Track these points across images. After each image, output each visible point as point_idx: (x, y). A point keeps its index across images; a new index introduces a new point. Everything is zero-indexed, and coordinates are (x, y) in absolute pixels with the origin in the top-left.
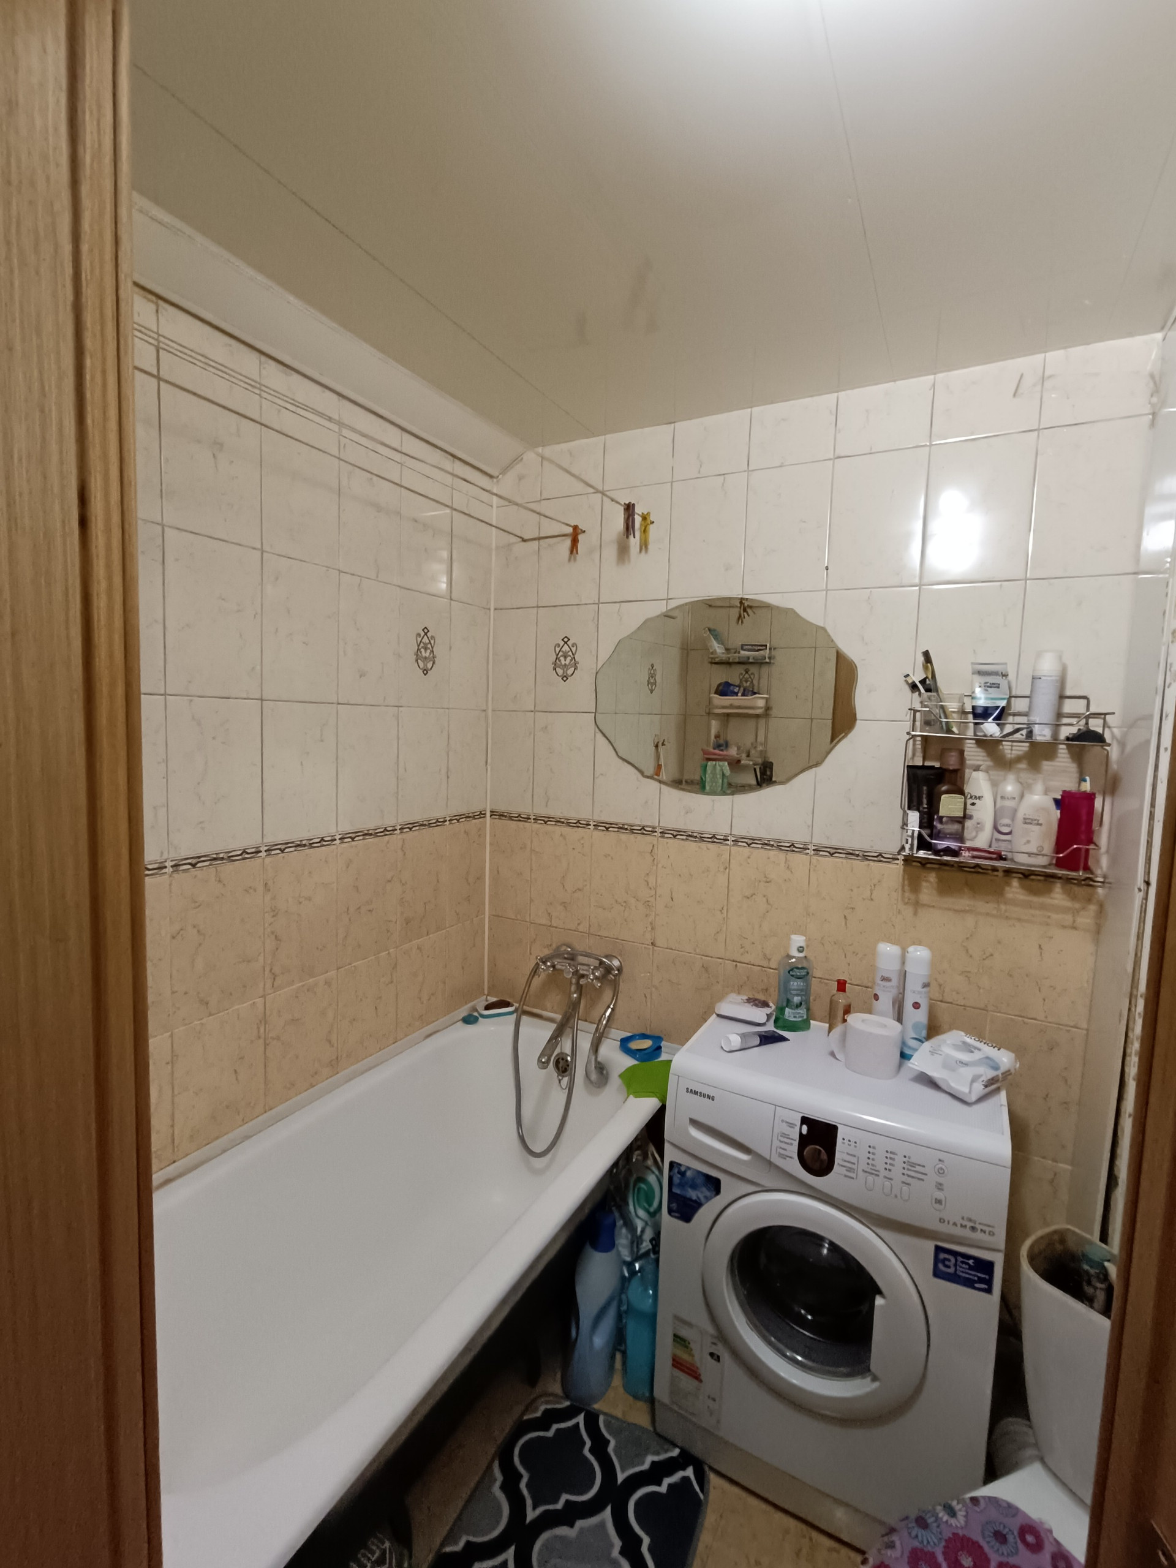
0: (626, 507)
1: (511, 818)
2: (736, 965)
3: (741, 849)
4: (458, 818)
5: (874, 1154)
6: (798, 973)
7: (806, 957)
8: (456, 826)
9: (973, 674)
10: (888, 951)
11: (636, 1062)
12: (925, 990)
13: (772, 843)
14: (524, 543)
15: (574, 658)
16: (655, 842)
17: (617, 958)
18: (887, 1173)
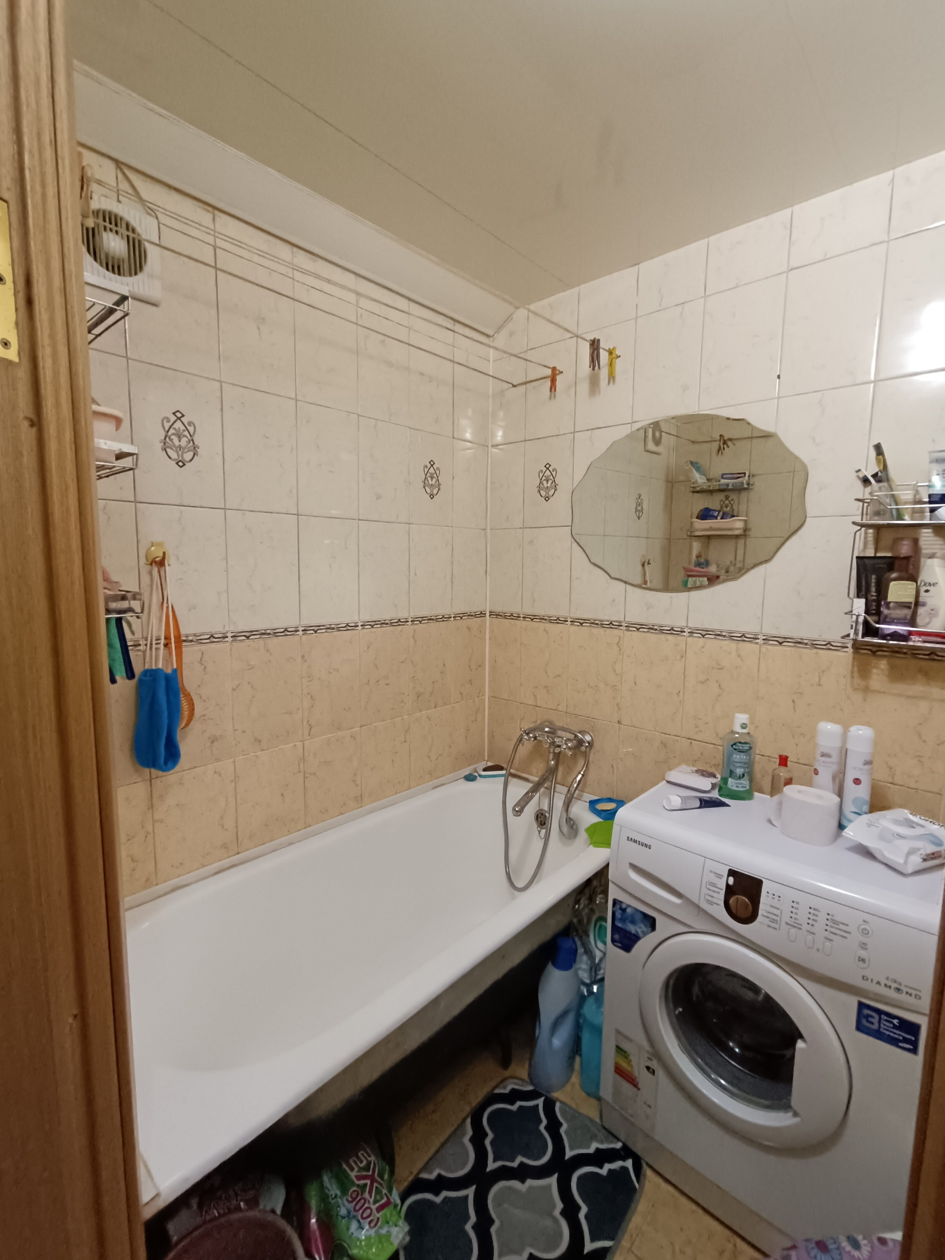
0: (591, 342)
1: (505, 617)
2: (691, 743)
3: (697, 639)
4: (461, 616)
5: (797, 908)
6: (740, 746)
7: (749, 733)
8: (459, 622)
9: (931, 462)
10: (828, 730)
11: (601, 820)
12: (866, 767)
13: (724, 634)
14: (514, 388)
15: (554, 481)
16: (621, 635)
17: (589, 734)
18: (809, 927)
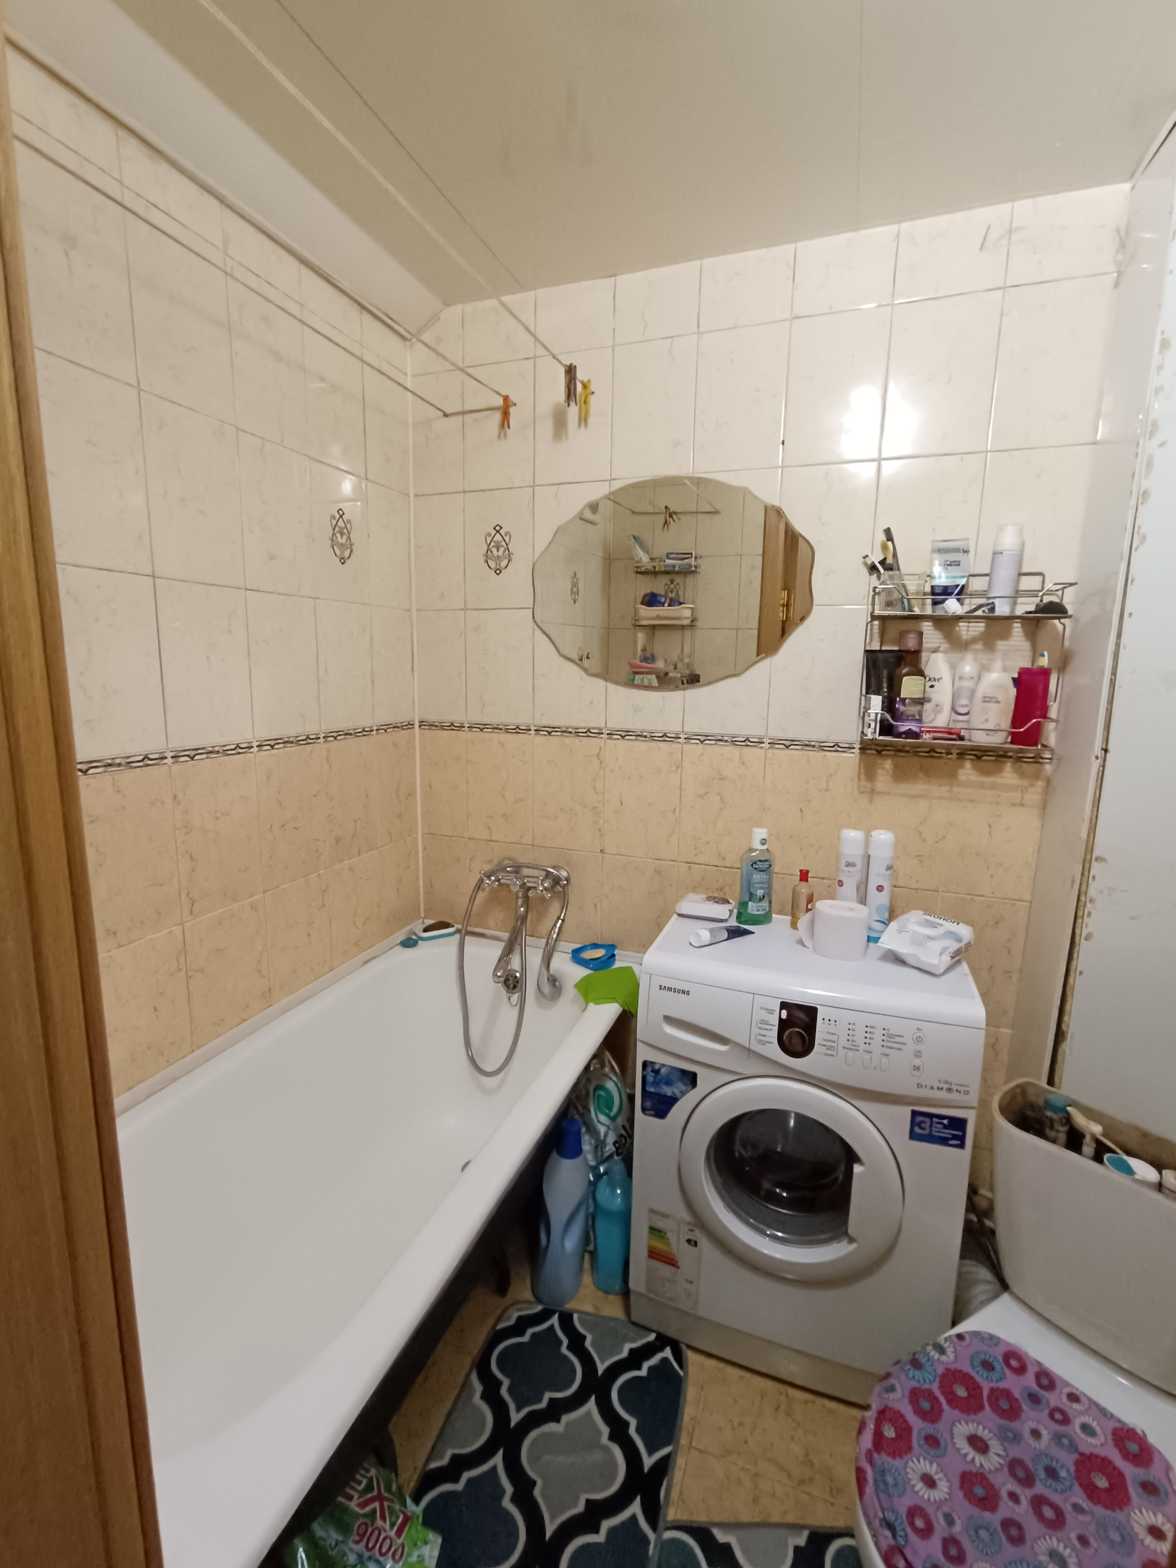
0: (567, 368)
1: (442, 728)
2: (690, 867)
3: (694, 746)
4: (385, 728)
5: (853, 1030)
6: (760, 865)
7: (768, 849)
8: (383, 737)
9: (933, 551)
10: (852, 836)
11: (590, 972)
12: (888, 872)
13: (726, 738)
14: (446, 419)
15: (508, 548)
16: (602, 744)
17: (564, 869)
18: (866, 1047)
